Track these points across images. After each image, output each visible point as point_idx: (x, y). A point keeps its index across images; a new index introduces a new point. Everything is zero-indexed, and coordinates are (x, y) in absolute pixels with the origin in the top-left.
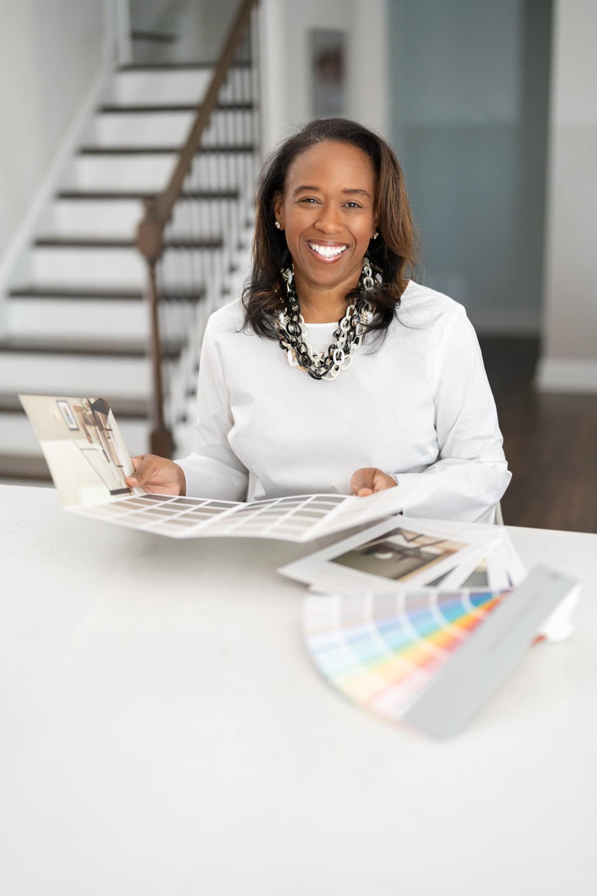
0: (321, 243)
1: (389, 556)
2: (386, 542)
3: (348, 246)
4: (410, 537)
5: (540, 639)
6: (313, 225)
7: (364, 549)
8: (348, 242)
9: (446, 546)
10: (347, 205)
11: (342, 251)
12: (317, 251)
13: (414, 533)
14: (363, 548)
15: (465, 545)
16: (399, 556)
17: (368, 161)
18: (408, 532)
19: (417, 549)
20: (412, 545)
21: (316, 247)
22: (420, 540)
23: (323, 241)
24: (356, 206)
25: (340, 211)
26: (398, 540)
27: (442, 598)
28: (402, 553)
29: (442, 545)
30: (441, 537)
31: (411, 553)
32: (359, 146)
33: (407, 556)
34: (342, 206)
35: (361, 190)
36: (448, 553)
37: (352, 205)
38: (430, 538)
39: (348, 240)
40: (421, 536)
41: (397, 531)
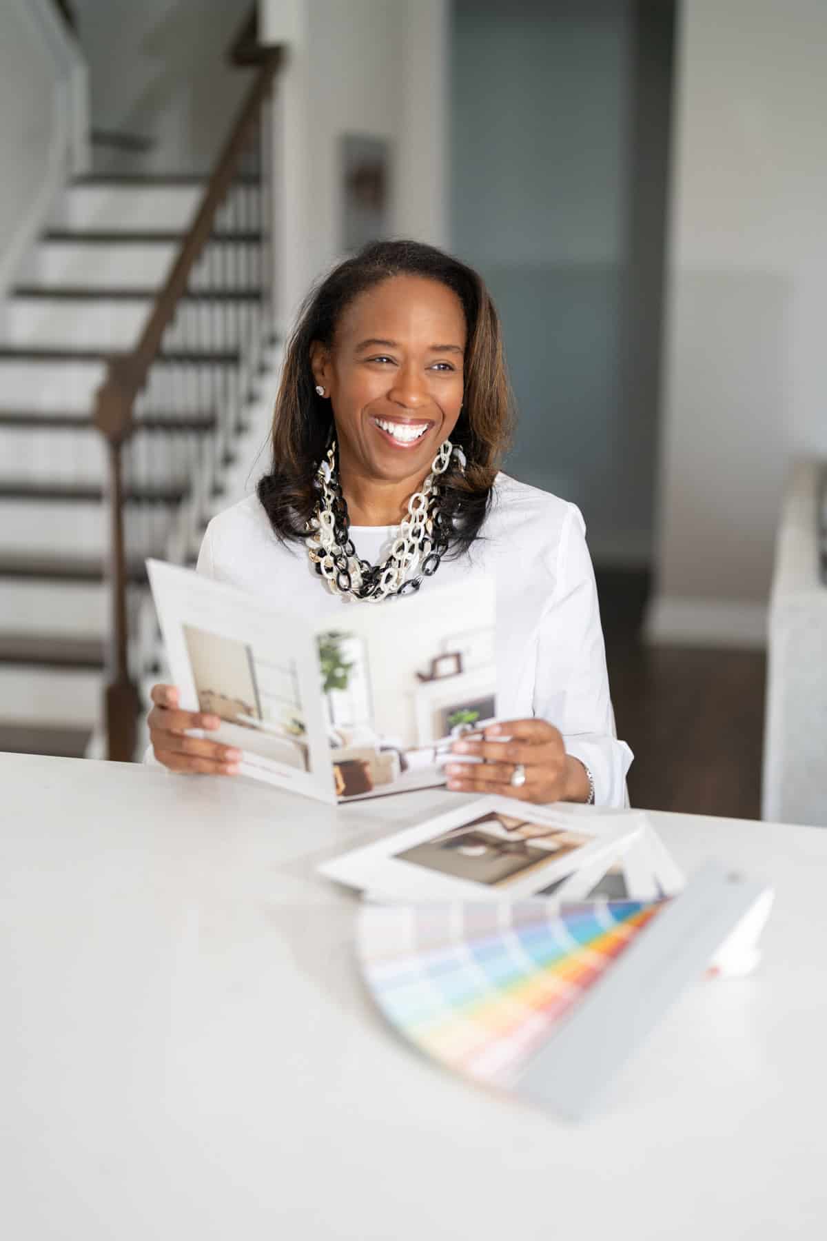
0: (397, 420)
1: (479, 851)
2: (475, 832)
3: (432, 424)
4: (511, 824)
5: (714, 971)
6: (388, 396)
7: (445, 840)
8: (432, 417)
9: (563, 838)
10: (436, 367)
11: (424, 432)
12: (391, 431)
13: (515, 819)
14: (442, 839)
15: (591, 838)
16: (494, 852)
17: (459, 304)
18: (508, 818)
19: (521, 843)
20: (514, 836)
21: (387, 426)
22: (525, 829)
23: (399, 418)
24: (447, 368)
25: (423, 375)
26: (493, 829)
27: (567, 911)
28: (499, 847)
29: (556, 837)
30: (557, 825)
31: (512, 847)
32: (447, 282)
33: (506, 852)
34: (426, 369)
35: (454, 347)
36: (566, 848)
37: (442, 366)
38: (541, 827)
39: (434, 415)
40: (526, 824)
41: (491, 817)
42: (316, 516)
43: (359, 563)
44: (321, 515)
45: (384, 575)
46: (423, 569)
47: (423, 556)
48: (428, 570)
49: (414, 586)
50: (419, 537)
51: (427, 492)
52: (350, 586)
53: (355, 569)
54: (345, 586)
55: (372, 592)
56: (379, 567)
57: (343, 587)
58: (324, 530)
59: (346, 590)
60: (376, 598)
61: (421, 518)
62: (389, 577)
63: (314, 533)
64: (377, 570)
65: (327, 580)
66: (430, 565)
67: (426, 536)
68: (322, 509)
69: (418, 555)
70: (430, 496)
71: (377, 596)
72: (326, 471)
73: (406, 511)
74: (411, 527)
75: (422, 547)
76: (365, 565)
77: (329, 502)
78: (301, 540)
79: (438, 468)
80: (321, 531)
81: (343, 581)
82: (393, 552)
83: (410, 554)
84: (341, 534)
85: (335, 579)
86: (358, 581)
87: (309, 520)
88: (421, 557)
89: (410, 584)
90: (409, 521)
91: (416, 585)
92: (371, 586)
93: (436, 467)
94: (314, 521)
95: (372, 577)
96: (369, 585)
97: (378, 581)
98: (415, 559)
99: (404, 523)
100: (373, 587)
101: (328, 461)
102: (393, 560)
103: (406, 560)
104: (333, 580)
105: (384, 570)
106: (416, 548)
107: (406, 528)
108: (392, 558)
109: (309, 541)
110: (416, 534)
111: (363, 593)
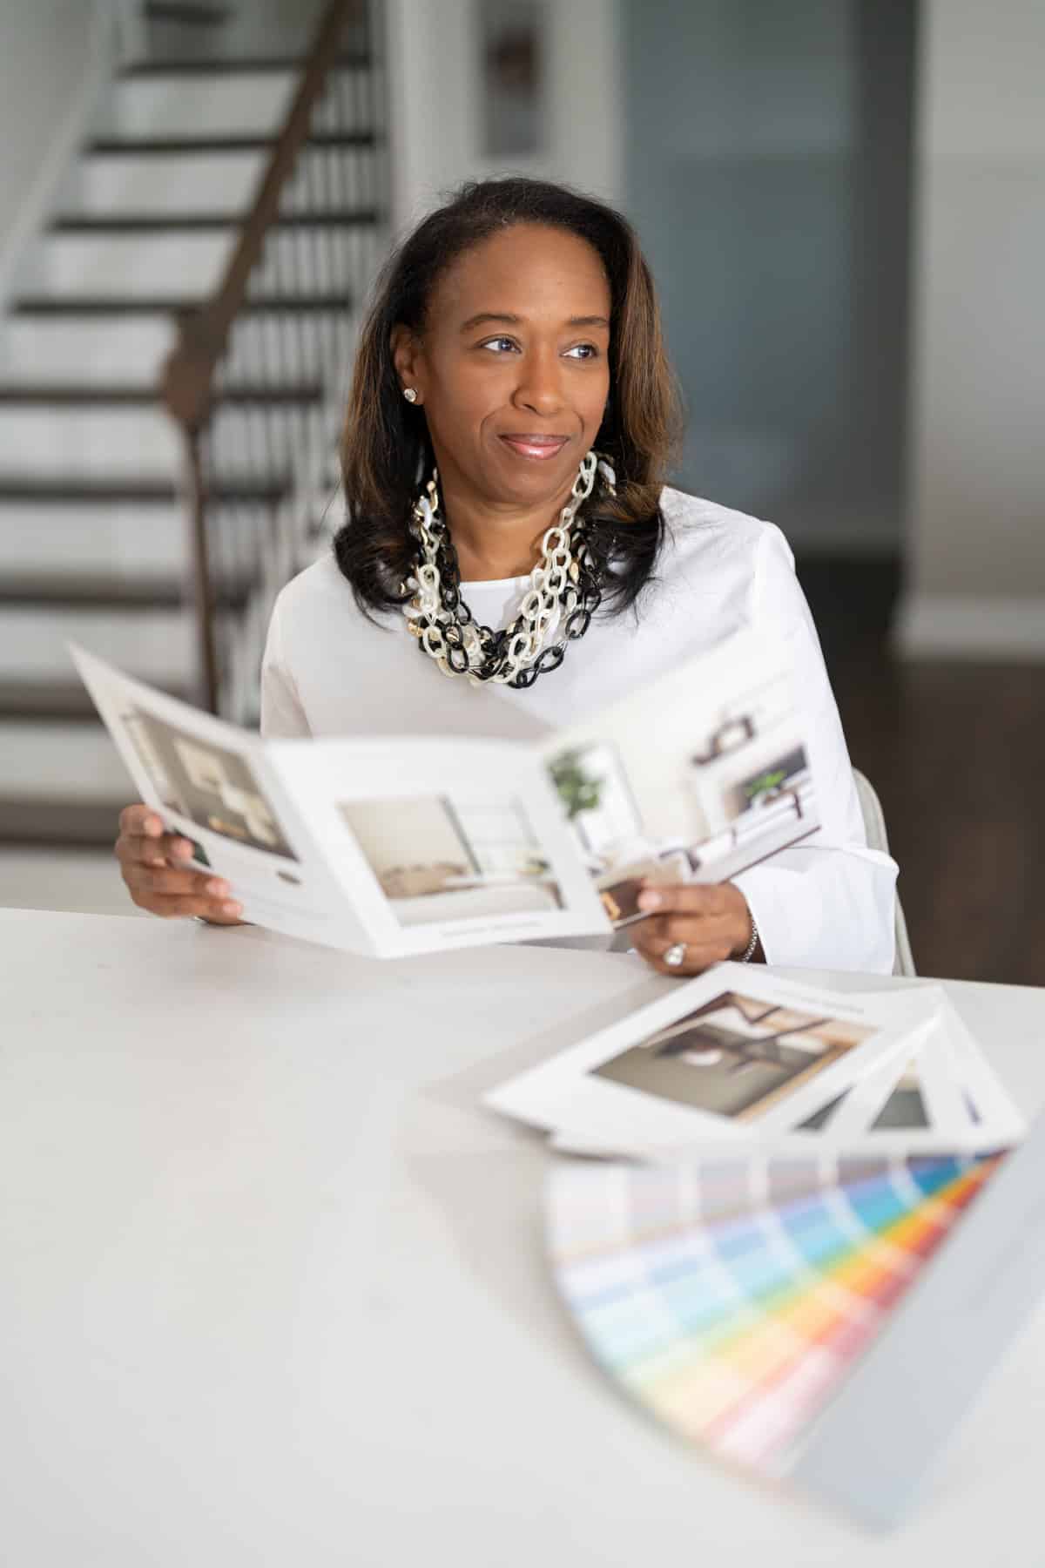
1: (711, 1058)
2: (705, 1026)
4: (754, 1012)
6: (514, 399)
7: (662, 1043)
9: (829, 1032)
13: (760, 1004)
14: (657, 1040)
15: (873, 1030)
16: (734, 1059)
18: (750, 1001)
19: (772, 1039)
20: (759, 1032)
22: (773, 1018)
26: (728, 1020)
28: (739, 1048)
29: (820, 1030)
30: (820, 1011)
31: (757, 1050)
33: (751, 1059)
35: (598, 319)
36: (837, 1049)
38: (796, 1014)
40: (777, 1009)
41: (725, 1001)
42: (413, 574)
43: (478, 631)
44: (420, 571)
45: (513, 642)
46: (567, 629)
47: (566, 613)
48: (574, 632)
49: (555, 655)
50: (559, 587)
51: (568, 526)
52: (467, 664)
53: (472, 640)
54: (460, 665)
55: (498, 669)
56: (505, 632)
57: (456, 666)
58: (425, 591)
59: (463, 670)
60: (505, 676)
61: (561, 561)
62: (519, 646)
63: (411, 597)
64: (503, 636)
65: (435, 660)
66: (576, 625)
67: (569, 585)
68: (422, 562)
69: (559, 612)
70: (572, 531)
71: (507, 673)
72: (426, 510)
73: (539, 553)
74: (547, 575)
75: (563, 599)
76: (485, 632)
77: (431, 552)
78: (396, 609)
79: (581, 491)
80: (421, 592)
81: (457, 658)
82: (523, 609)
83: (548, 611)
84: (450, 595)
85: (446, 656)
86: (477, 656)
87: (404, 581)
88: (563, 614)
89: (550, 653)
90: (543, 567)
91: (559, 654)
92: (497, 660)
93: (577, 490)
94: (411, 581)
95: (496, 646)
96: (494, 658)
97: (505, 654)
98: (555, 616)
99: (537, 571)
100: (499, 661)
101: (428, 496)
102: (523, 621)
103: (543, 618)
104: (443, 658)
105: (512, 635)
106: (556, 602)
107: (540, 577)
108: (522, 618)
109: (406, 609)
110: (555, 583)
111: (485, 673)
